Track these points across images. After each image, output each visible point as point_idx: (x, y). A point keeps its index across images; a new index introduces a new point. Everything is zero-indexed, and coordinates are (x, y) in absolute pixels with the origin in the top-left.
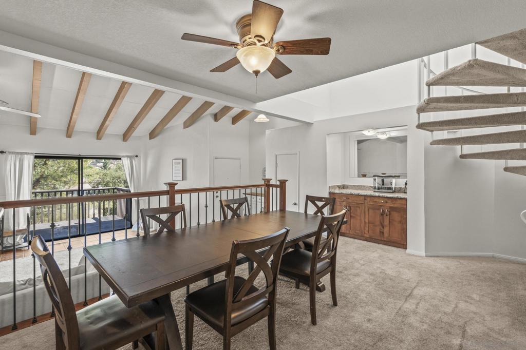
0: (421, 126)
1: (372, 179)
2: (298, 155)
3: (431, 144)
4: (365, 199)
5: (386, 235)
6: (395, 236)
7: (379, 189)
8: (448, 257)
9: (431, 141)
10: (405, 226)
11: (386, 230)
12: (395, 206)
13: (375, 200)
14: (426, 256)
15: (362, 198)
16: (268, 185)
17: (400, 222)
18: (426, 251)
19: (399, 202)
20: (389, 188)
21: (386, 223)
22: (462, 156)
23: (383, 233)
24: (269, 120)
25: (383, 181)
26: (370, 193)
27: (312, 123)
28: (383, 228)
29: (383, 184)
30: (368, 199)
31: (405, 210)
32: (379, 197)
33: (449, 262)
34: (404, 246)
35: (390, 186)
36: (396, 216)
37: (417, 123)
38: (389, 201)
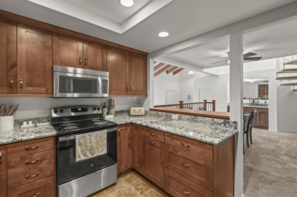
0: (278, 79)
1: (249, 100)
2: (211, 89)
3: (281, 85)
4: (247, 109)
5: (258, 124)
6: (262, 124)
7: (252, 104)
8: (288, 132)
10: (267, 120)
11: (258, 122)
12: (262, 111)
13: (252, 109)
14: (278, 132)
15: (246, 108)
16: (205, 102)
17: (265, 118)
18: (278, 130)
19: (264, 109)
20: (257, 104)
21: (258, 118)
22: (294, 90)
23: (256, 123)
24: (194, 73)
25: (254, 101)
26: (249, 106)
27: (219, 76)
28: (256, 121)
29: (254, 102)
30: (249, 109)
31: (267, 113)
32: (254, 108)
33: (289, 134)
34: (267, 128)
35: (258, 103)
36: (262, 115)
37: (276, 77)
38: (259, 109)
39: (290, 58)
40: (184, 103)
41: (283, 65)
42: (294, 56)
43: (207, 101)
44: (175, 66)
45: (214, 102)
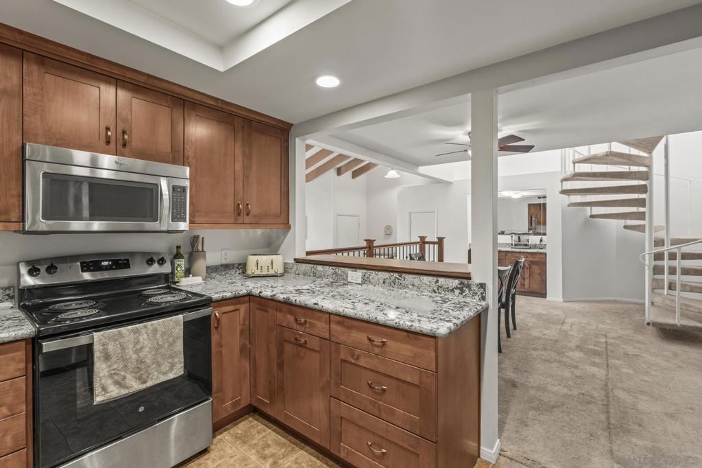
0: (564, 192)
1: (510, 236)
2: (436, 213)
3: (569, 206)
4: (506, 255)
5: (527, 286)
6: (535, 287)
7: (515, 245)
8: (581, 301)
9: (568, 203)
10: (544, 277)
11: (527, 282)
12: (535, 260)
13: (516, 255)
14: (564, 302)
15: (504, 254)
16: (423, 242)
17: (540, 274)
18: (563, 298)
19: (539, 256)
20: (526, 245)
21: (527, 275)
22: (592, 216)
23: (524, 285)
24: (399, 176)
25: (519, 238)
26: (510, 249)
27: (452, 183)
28: (524, 280)
29: (520, 241)
30: (510, 255)
31: (545, 264)
32: (520, 252)
33: (583, 305)
34: (544, 295)
35: (527, 243)
36: (536, 269)
37: (560, 189)
38: (530, 256)
39: (584, 151)
40: (375, 244)
41: (572, 164)
42: (592, 146)
43: (427, 240)
44: (356, 159)
45: (440, 242)
